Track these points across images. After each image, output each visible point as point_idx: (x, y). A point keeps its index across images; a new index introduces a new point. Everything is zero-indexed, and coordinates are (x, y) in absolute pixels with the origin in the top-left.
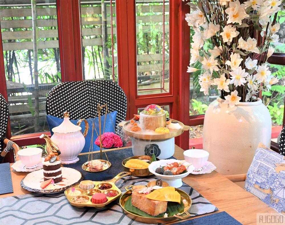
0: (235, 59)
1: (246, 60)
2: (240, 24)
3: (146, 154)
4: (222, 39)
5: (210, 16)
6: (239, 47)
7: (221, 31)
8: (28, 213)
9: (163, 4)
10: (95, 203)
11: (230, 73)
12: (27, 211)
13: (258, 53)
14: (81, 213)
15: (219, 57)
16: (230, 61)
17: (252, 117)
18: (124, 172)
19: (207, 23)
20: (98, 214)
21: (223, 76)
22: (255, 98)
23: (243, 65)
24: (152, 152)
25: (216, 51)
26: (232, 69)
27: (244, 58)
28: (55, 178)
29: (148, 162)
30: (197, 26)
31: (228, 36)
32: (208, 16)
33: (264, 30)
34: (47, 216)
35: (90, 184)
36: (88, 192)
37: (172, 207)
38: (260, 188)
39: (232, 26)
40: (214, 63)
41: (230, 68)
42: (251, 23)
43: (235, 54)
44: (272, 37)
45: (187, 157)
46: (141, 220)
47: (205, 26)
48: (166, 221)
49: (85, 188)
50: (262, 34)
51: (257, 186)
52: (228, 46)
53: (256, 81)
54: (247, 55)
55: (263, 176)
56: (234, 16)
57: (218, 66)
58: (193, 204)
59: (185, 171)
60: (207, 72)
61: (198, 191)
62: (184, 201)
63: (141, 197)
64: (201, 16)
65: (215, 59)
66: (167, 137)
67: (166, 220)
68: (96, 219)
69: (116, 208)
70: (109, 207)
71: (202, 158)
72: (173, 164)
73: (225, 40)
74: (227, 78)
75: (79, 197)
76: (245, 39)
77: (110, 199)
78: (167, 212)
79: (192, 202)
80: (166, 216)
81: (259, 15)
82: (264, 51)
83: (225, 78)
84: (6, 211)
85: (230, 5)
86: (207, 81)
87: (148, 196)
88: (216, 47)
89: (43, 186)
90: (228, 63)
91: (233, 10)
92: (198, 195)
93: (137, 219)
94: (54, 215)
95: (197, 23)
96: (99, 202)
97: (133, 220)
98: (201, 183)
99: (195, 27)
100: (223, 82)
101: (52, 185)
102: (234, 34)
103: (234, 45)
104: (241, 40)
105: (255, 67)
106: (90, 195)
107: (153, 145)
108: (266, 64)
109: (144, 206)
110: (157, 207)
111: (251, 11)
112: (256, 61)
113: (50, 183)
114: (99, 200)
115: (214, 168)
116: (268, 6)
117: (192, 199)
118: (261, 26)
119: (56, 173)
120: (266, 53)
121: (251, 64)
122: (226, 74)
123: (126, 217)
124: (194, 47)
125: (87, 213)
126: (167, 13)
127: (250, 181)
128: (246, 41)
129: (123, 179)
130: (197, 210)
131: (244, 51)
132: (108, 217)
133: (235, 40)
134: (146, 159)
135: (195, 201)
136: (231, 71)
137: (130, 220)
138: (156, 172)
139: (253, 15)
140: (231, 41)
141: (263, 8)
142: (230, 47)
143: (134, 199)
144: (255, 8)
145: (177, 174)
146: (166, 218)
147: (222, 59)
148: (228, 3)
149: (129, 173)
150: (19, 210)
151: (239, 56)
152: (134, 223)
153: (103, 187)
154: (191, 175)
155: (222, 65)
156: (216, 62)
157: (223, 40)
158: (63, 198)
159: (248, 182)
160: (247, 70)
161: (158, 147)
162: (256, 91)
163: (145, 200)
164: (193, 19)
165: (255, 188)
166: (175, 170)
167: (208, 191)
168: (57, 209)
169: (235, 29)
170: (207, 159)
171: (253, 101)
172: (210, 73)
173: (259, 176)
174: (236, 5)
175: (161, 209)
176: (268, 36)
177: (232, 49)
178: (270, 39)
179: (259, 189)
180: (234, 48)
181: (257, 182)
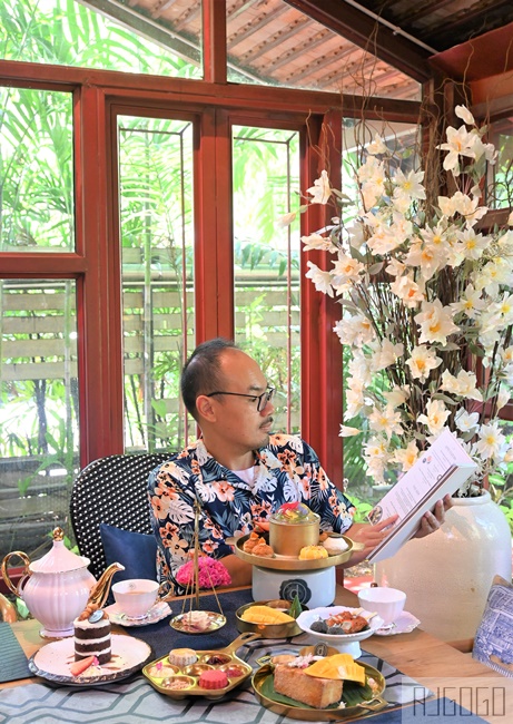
0: (436, 412)
1: (458, 413)
2: (444, 344)
3: (282, 599)
4: (409, 371)
5: (383, 326)
6: (442, 388)
7: (406, 356)
8: (79, 712)
9: (287, 288)
10: (208, 688)
11: (427, 439)
12: (76, 708)
13: (481, 400)
14: (183, 708)
15: (401, 407)
16: (426, 414)
17: (473, 527)
18: (247, 634)
19: (377, 341)
20: (214, 708)
21: (412, 445)
22: (476, 489)
23: (450, 423)
24: (294, 594)
25: (398, 394)
26: (431, 430)
27: (453, 409)
28: (98, 653)
29: (285, 612)
30: (360, 346)
31: (421, 366)
32: (380, 326)
33: (489, 354)
34: (118, 716)
35: (190, 656)
36: (189, 671)
37: (350, 693)
38: (503, 662)
39: (428, 348)
40: (394, 418)
41: (427, 428)
42: (464, 341)
43: (435, 401)
44: (505, 369)
45: (366, 602)
46: (297, 715)
47: (375, 345)
48: (344, 716)
49: (181, 662)
50: (486, 363)
51: (496, 659)
52: (420, 385)
53: (479, 456)
54: (458, 404)
55: (506, 639)
56: (431, 329)
57: (401, 424)
58: (387, 686)
59: (365, 628)
60: (380, 436)
61: (394, 664)
62: (371, 681)
63: (293, 673)
64: (367, 326)
65: (396, 411)
66: (323, 566)
67: (342, 714)
68: (212, 716)
69: (246, 697)
70: (234, 696)
71: (394, 604)
72: (341, 615)
73: (416, 374)
74: (421, 449)
75: (173, 679)
76: (453, 372)
77: (232, 682)
78: (343, 699)
79: (386, 682)
80: (342, 706)
81: (479, 329)
82: (490, 396)
83: (417, 450)
84: (35, 708)
85: (423, 307)
86: (381, 455)
87: (308, 671)
88: (396, 388)
89: (76, 671)
90: (422, 419)
91: (430, 317)
92: (394, 671)
93: (290, 714)
94: (131, 712)
95: (359, 339)
96: (214, 685)
97: (283, 715)
98: (396, 651)
99: (355, 347)
100: (413, 457)
101: (95, 668)
102: (433, 362)
103: (433, 383)
104: (446, 375)
105: (475, 428)
106: (193, 673)
107: (297, 580)
108: (496, 422)
109: (300, 691)
110: (325, 691)
111: (463, 320)
112: (476, 415)
113: (90, 665)
114: (214, 683)
115: (417, 623)
116: (496, 313)
117: (386, 678)
118: (481, 347)
119: (101, 644)
120: (495, 399)
121: (467, 420)
122: (417, 440)
123: (267, 713)
124: (354, 386)
125: (192, 708)
126: (297, 308)
127: (483, 650)
128: (456, 376)
129: (248, 646)
130: (397, 696)
131: (452, 396)
132: (234, 713)
133: (435, 374)
134: (281, 607)
135: (391, 681)
136: (428, 435)
137: (278, 717)
138: (312, 629)
139: (467, 328)
140: (427, 375)
141: (485, 315)
142: (425, 387)
143: (279, 680)
144: (470, 314)
145: (351, 633)
146: (343, 710)
147: (409, 411)
148: (420, 303)
149: (258, 636)
150: (58, 707)
151: (443, 406)
152: (285, 720)
153: (215, 662)
154: (375, 637)
155: (408, 423)
156: (398, 417)
157: (412, 373)
158: (142, 682)
159: (478, 652)
160: (460, 434)
161: (305, 583)
162: (480, 475)
163: (303, 678)
164: (352, 333)
165: (493, 663)
166: (348, 625)
167: (411, 665)
168: (133, 703)
169: (435, 353)
170: (402, 605)
171: (473, 496)
172: (386, 438)
173: (498, 640)
174: (435, 308)
175: (332, 695)
176: (497, 367)
177: (428, 392)
178: (501, 374)
179: (500, 664)
180: (433, 391)
181: (495, 652)
